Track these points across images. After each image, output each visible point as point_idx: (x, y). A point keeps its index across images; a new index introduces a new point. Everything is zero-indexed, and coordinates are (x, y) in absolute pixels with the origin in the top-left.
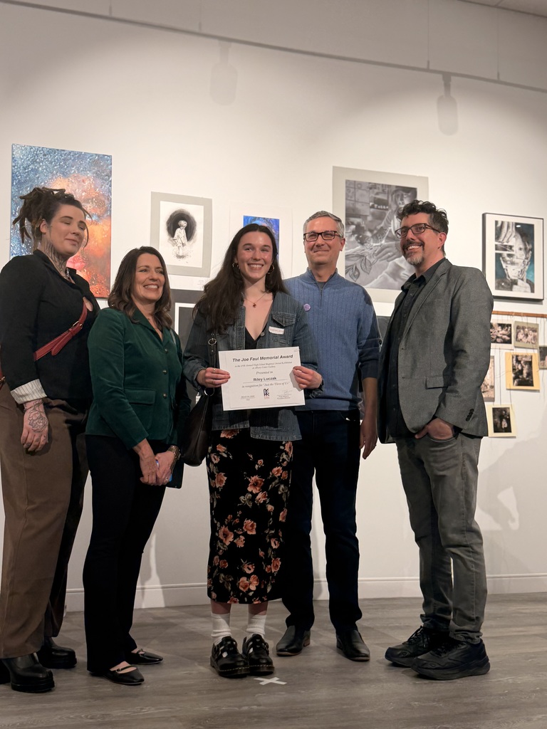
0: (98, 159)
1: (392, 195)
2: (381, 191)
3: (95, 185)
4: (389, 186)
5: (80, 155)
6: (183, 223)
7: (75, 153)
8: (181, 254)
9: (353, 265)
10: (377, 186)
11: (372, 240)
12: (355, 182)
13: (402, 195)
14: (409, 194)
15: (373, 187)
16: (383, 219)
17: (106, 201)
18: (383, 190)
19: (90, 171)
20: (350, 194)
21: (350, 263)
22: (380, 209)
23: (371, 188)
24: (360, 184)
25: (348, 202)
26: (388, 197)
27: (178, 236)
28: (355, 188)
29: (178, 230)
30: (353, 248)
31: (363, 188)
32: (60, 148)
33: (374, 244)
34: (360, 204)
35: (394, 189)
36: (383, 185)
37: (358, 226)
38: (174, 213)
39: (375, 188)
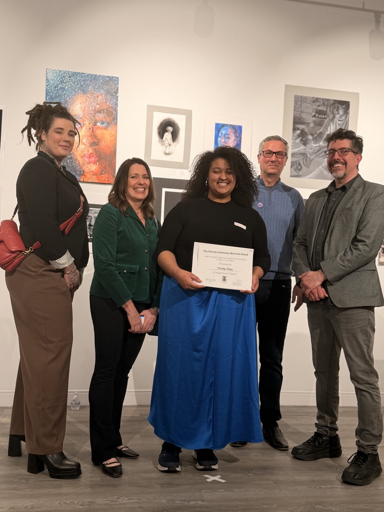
0: (109, 80)
1: (330, 107)
2: (321, 103)
3: (105, 99)
4: (328, 100)
5: (95, 77)
6: (170, 129)
7: (92, 76)
8: (167, 152)
9: (297, 161)
10: (319, 100)
11: (313, 142)
12: (302, 96)
13: (338, 107)
14: (344, 106)
15: (316, 100)
16: (322, 125)
17: (114, 112)
18: (323, 103)
19: (103, 89)
20: (298, 106)
21: (295, 159)
22: (320, 118)
23: (314, 102)
24: (306, 98)
25: (296, 112)
26: (327, 109)
27: (166, 139)
28: (301, 102)
29: (166, 134)
30: (298, 148)
31: (308, 102)
32: (81, 72)
33: (314, 145)
34: (305, 114)
35: (332, 102)
36: (323, 99)
37: (303, 132)
38: (163, 121)
39: (317, 102)
